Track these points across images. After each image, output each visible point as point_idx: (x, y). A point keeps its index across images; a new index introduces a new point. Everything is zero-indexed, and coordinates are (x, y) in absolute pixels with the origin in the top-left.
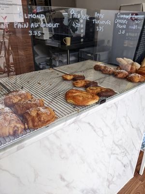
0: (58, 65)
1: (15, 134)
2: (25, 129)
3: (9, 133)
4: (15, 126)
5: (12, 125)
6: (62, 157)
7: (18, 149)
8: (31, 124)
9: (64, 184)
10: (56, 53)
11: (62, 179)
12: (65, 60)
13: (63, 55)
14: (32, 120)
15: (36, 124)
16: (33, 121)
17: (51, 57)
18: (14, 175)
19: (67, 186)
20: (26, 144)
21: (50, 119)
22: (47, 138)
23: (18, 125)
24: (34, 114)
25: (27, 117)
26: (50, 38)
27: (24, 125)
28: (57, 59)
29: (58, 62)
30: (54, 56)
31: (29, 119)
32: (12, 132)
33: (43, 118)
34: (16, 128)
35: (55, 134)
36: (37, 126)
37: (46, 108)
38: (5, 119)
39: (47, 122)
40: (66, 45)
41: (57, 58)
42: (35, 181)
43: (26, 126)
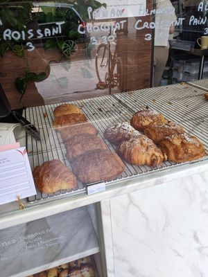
0: (181, 78)
1: (152, 164)
2: (164, 161)
3: (146, 161)
4: (153, 154)
5: (150, 152)
6: (204, 208)
7: (156, 183)
8: (172, 155)
9: (197, 245)
10: (181, 61)
11: (196, 238)
12: (195, 72)
13: (192, 64)
14: (174, 149)
15: (180, 156)
16: (176, 151)
17: (172, 66)
18: (143, 214)
19: (199, 250)
20: (166, 179)
21: (199, 152)
22: (191, 178)
23: (157, 154)
24: (177, 142)
25: (168, 145)
26: (174, 38)
27: (164, 155)
28: (181, 70)
29: (181, 75)
30: (177, 65)
31: (171, 149)
32: (149, 161)
33: (191, 149)
34: (154, 157)
35: (201, 174)
36: (181, 159)
37: (192, 137)
38: (142, 144)
39: (195, 156)
40: (200, 48)
41: (182, 68)
42: (164, 229)
43: (166, 157)
